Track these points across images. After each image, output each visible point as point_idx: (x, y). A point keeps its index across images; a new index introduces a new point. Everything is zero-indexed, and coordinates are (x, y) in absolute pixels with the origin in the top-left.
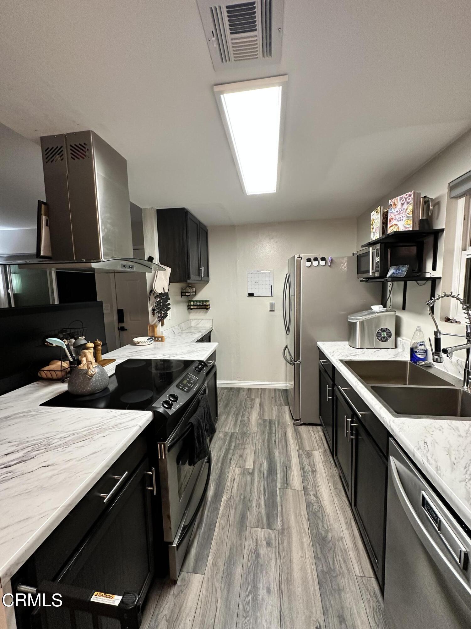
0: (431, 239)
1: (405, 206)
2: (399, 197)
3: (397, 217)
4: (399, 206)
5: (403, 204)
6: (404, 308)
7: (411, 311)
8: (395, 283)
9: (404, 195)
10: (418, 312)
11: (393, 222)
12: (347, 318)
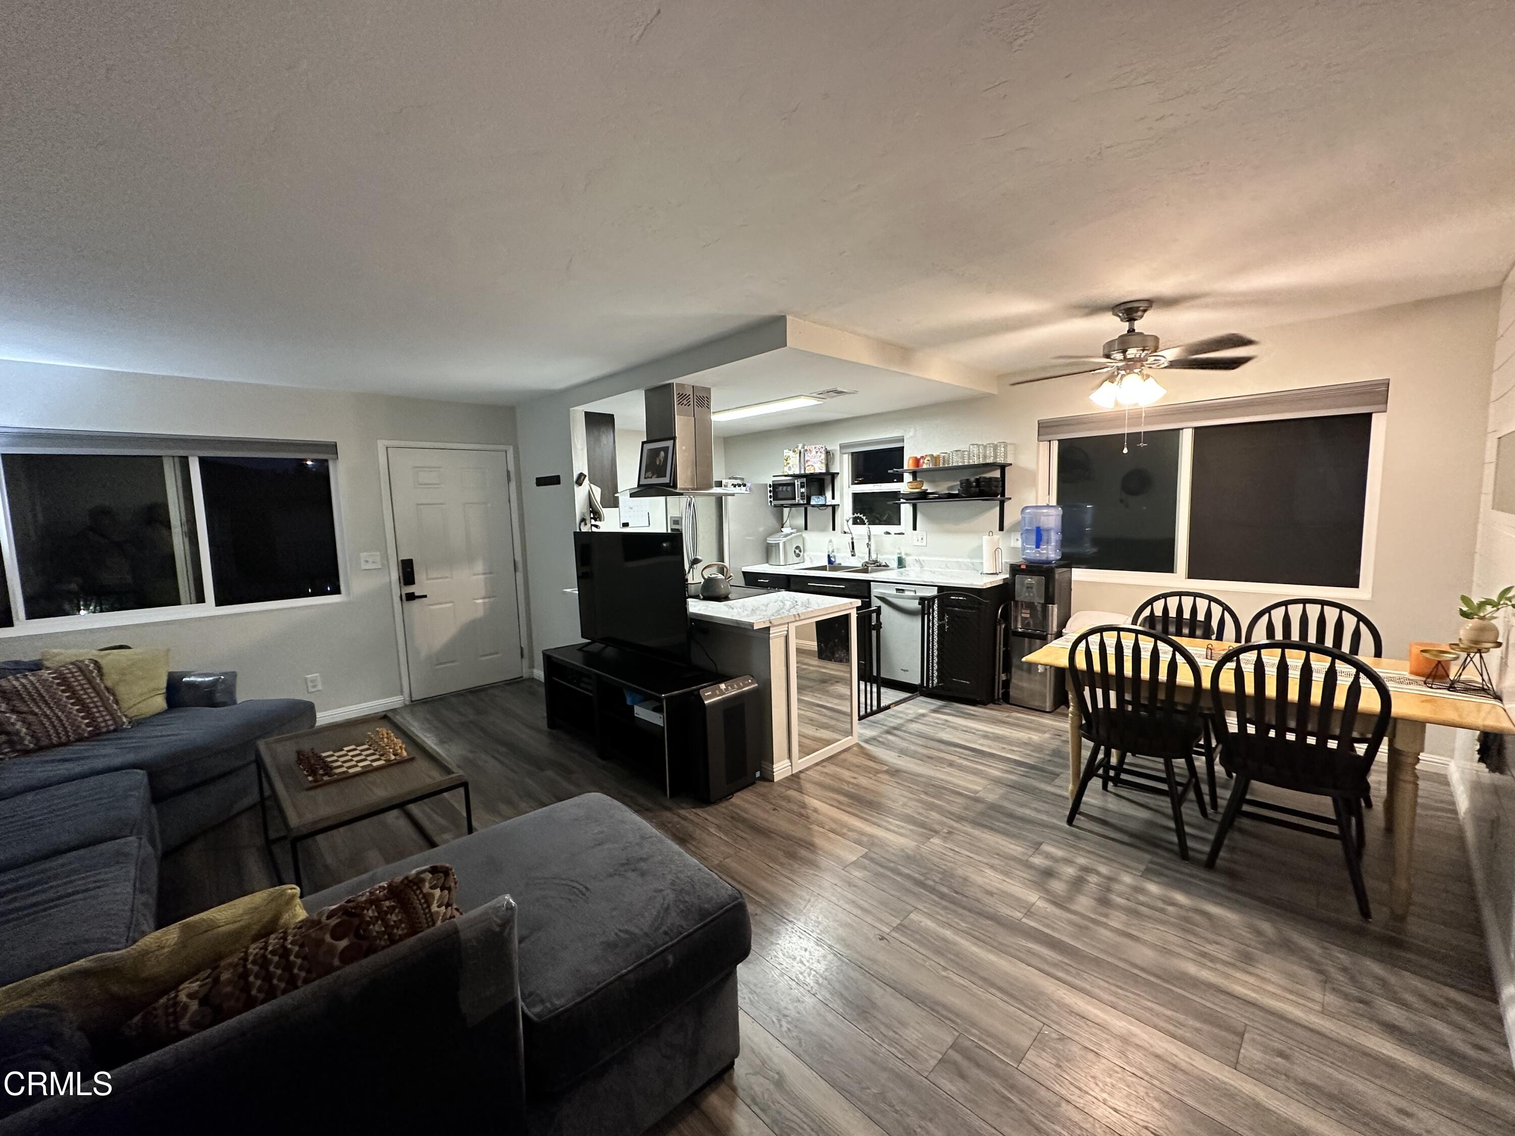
0: (829, 478)
1: (819, 454)
2: (813, 446)
3: (812, 460)
4: (814, 452)
5: (817, 452)
6: (806, 529)
7: (811, 530)
8: (793, 509)
9: (817, 446)
10: (823, 530)
11: (809, 463)
12: (766, 540)
